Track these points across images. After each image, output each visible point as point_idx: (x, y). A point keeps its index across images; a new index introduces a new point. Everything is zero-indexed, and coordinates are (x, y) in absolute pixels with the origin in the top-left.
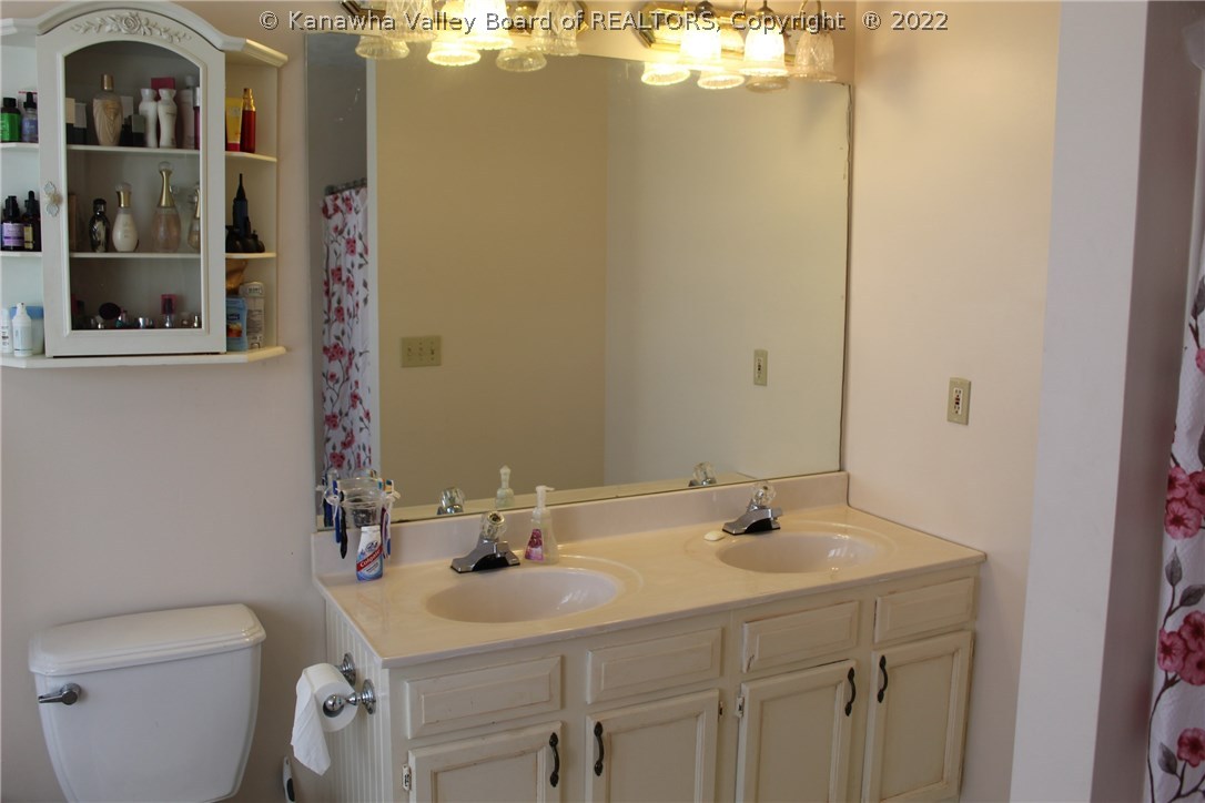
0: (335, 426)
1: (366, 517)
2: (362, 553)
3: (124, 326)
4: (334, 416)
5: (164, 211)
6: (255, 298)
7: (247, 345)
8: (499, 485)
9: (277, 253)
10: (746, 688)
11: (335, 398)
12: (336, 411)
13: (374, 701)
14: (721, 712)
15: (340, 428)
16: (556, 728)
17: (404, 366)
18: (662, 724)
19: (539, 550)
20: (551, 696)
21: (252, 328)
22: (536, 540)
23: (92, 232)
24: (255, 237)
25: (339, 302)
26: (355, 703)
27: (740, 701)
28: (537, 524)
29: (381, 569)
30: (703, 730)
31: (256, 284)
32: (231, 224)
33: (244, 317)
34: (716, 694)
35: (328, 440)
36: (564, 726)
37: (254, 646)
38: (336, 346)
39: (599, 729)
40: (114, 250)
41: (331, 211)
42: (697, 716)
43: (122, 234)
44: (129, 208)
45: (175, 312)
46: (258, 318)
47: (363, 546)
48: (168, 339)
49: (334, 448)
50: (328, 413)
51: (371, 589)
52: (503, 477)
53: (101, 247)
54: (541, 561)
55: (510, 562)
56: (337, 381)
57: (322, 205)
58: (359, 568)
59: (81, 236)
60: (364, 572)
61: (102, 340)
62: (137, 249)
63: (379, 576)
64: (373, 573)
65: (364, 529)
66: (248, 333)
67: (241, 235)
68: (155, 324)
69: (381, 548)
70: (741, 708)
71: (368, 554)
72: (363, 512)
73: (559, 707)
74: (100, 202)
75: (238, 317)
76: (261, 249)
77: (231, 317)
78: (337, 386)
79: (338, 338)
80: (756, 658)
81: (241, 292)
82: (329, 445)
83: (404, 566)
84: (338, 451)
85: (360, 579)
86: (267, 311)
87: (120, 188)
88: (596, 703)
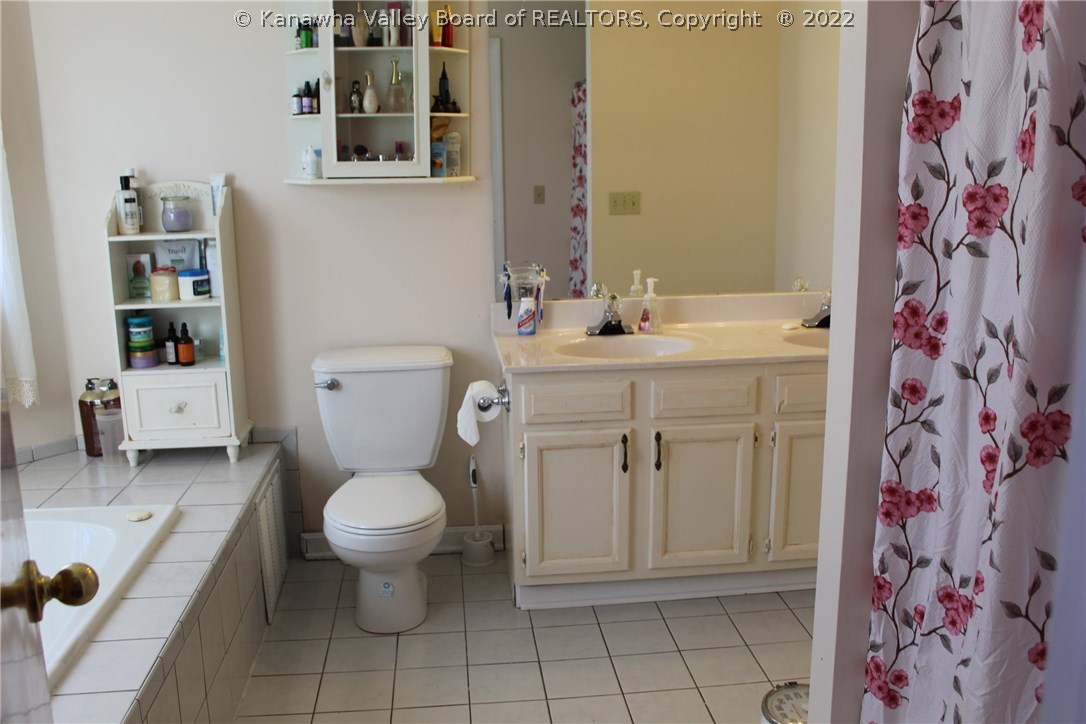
0: (576, 268)
1: (526, 291)
2: (521, 316)
3: (369, 160)
4: (576, 261)
5: (392, 87)
6: (453, 143)
7: (446, 173)
8: (633, 283)
9: (470, 113)
10: (777, 425)
11: (577, 246)
12: (578, 256)
13: (509, 403)
14: (756, 439)
15: (580, 270)
16: (627, 432)
17: (611, 213)
18: (708, 441)
19: (647, 323)
20: (623, 408)
21: (451, 163)
22: (645, 318)
23: (351, 101)
24: (454, 103)
25: (581, 171)
26: (498, 403)
27: (772, 434)
28: (647, 305)
29: (535, 327)
30: (742, 450)
31: (455, 134)
32: (438, 94)
33: (445, 155)
34: (752, 425)
35: (571, 279)
36: (633, 431)
37: (445, 368)
38: (578, 206)
39: (658, 437)
40: (364, 112)
41: (576, 101)
42: (737, 440)
43: (369, 102)
44: (373, 84)
45: (403, 151)
46: (457, 157)
47: (522, 311)
48: (397, 167)
49: (575, 285)
50: (572, 258)
51: (527, 341)
52: (635, 277)
53: (356, 111)
54: (648, 332)
55: (626, 331)
56: (578, 233)
57: (571, 98)
58: (519, 326)
59: (344, 104)
60: (522, 329)
61: (355, 167)
62: (379, 110)
63: (532, 333)
64: (529, 330)
65: (523, 299)
66: (448, 166)
67: (443, 101)
68: (389, 158)
69: (534, 313)
70: (773, 439)
71: (525, 317)
72: (523, 288)
73: (629, 417)
74: (357, 82)
75: (440, 155)
76: (458, 111)
77: (434, 156)
78: (578, 237)
79: (579, 200)
80: (786, 403)
81: (444, 139)
82: (572, 283)
83: (554, 330)
84: (578, 287)
85: (520, 334)
86: (462, 152)
87: (367, 73)
88: (657, 418)
